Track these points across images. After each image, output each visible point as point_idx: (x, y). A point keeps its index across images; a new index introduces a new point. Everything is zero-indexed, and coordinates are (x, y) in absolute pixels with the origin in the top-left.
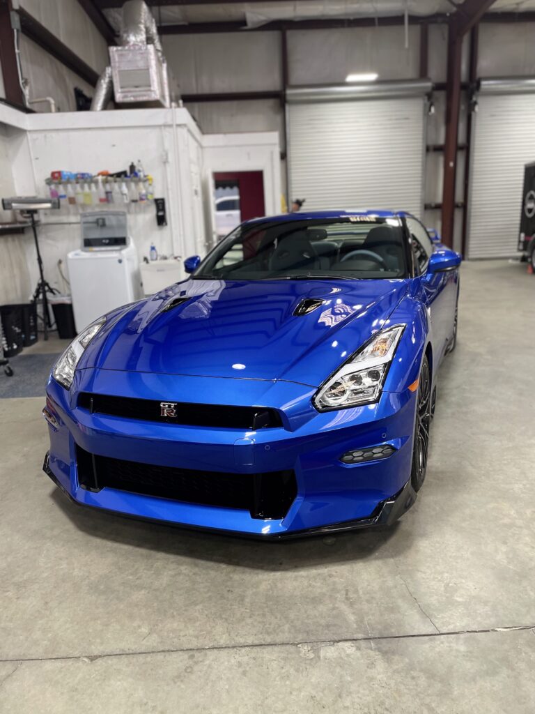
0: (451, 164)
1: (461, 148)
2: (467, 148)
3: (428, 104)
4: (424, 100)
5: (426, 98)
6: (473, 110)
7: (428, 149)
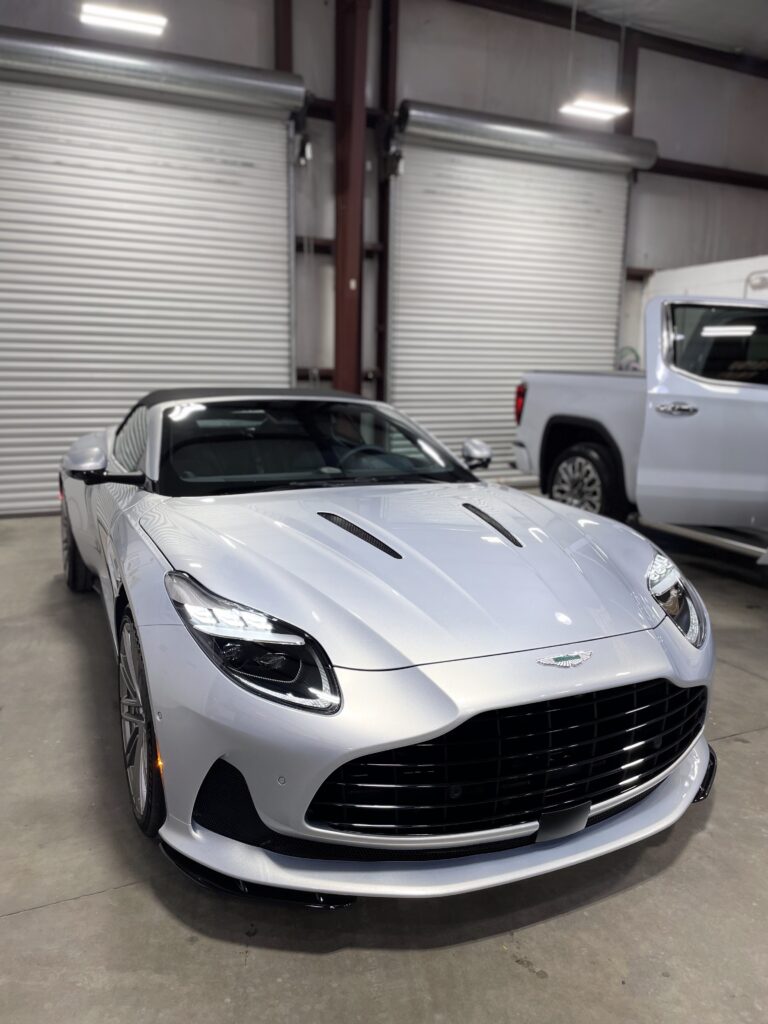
0: (353, 284)
1: (369, 254)
2: (380, 254)
3: (298, 138)
4: (288, 128)
5: (292, 124)
6: (394, 170)
7: (299, 247)
